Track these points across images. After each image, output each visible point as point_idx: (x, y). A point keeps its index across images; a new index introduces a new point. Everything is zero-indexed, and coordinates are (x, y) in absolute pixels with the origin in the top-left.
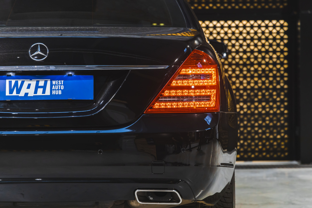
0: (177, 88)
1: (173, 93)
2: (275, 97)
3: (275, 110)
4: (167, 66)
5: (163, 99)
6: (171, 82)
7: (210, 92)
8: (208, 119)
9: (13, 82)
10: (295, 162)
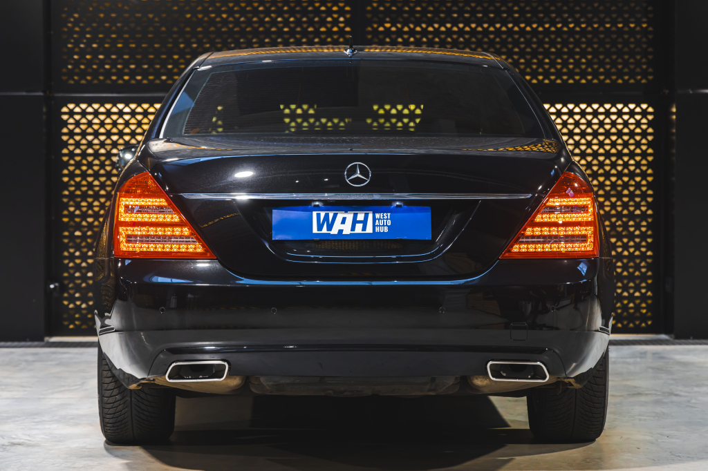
0: (542, 225)
1: (537, 231)
2: (632, 229)
3: (632, 250)
4: (530, 195)
5: (524, 240)
6: (535, 217)
7: (586, 230)
8: (583, 268)
9: (323, 214)
10: (663, 337)
